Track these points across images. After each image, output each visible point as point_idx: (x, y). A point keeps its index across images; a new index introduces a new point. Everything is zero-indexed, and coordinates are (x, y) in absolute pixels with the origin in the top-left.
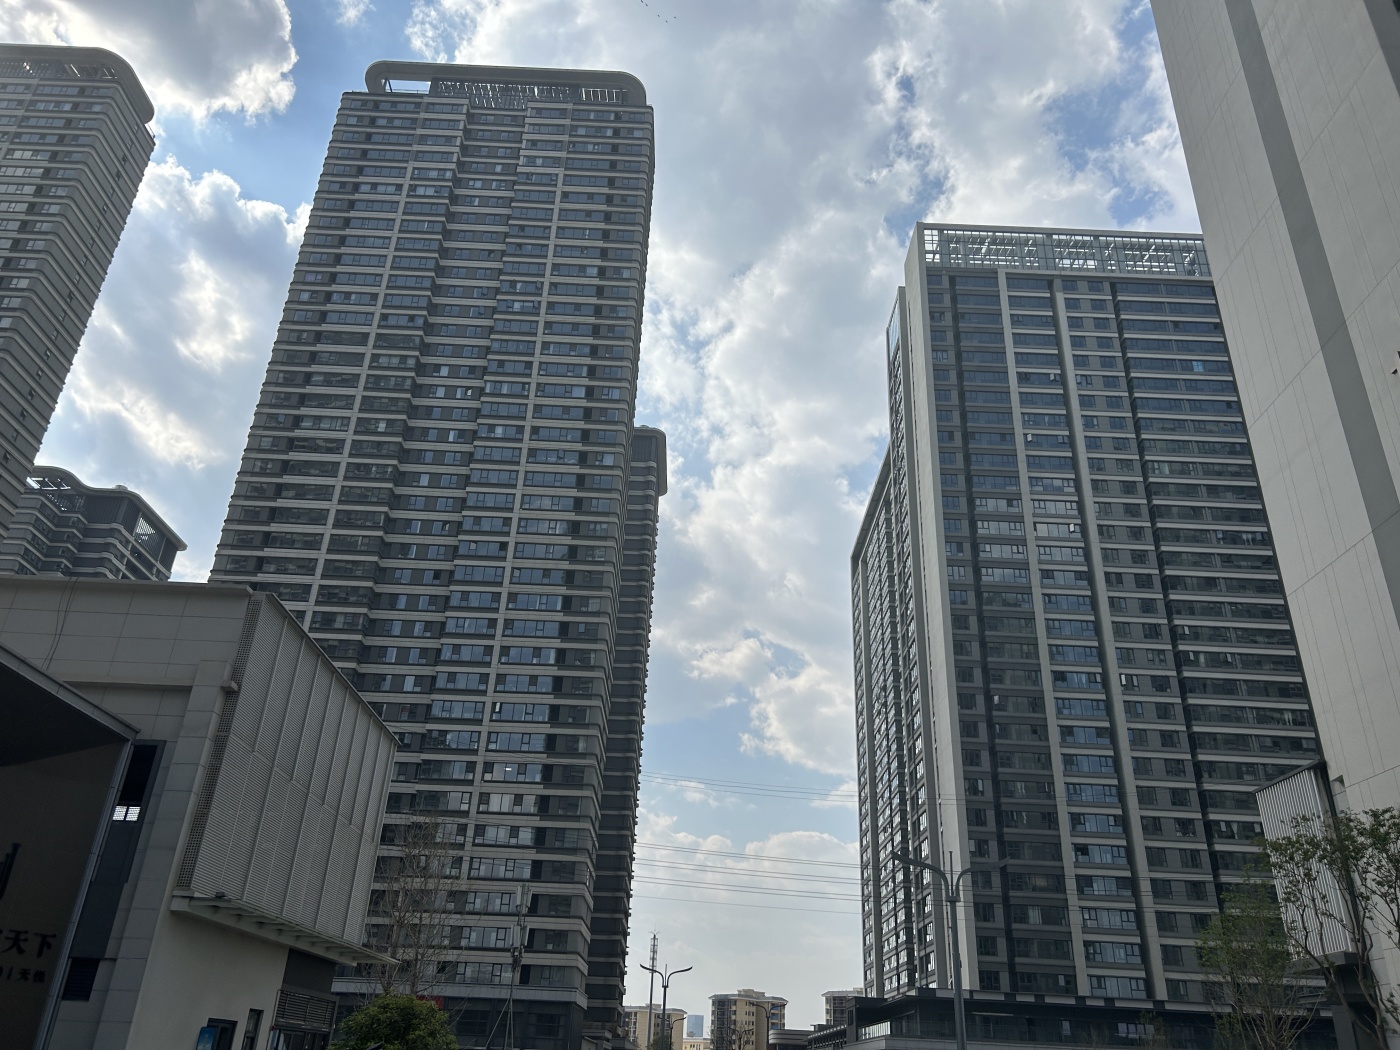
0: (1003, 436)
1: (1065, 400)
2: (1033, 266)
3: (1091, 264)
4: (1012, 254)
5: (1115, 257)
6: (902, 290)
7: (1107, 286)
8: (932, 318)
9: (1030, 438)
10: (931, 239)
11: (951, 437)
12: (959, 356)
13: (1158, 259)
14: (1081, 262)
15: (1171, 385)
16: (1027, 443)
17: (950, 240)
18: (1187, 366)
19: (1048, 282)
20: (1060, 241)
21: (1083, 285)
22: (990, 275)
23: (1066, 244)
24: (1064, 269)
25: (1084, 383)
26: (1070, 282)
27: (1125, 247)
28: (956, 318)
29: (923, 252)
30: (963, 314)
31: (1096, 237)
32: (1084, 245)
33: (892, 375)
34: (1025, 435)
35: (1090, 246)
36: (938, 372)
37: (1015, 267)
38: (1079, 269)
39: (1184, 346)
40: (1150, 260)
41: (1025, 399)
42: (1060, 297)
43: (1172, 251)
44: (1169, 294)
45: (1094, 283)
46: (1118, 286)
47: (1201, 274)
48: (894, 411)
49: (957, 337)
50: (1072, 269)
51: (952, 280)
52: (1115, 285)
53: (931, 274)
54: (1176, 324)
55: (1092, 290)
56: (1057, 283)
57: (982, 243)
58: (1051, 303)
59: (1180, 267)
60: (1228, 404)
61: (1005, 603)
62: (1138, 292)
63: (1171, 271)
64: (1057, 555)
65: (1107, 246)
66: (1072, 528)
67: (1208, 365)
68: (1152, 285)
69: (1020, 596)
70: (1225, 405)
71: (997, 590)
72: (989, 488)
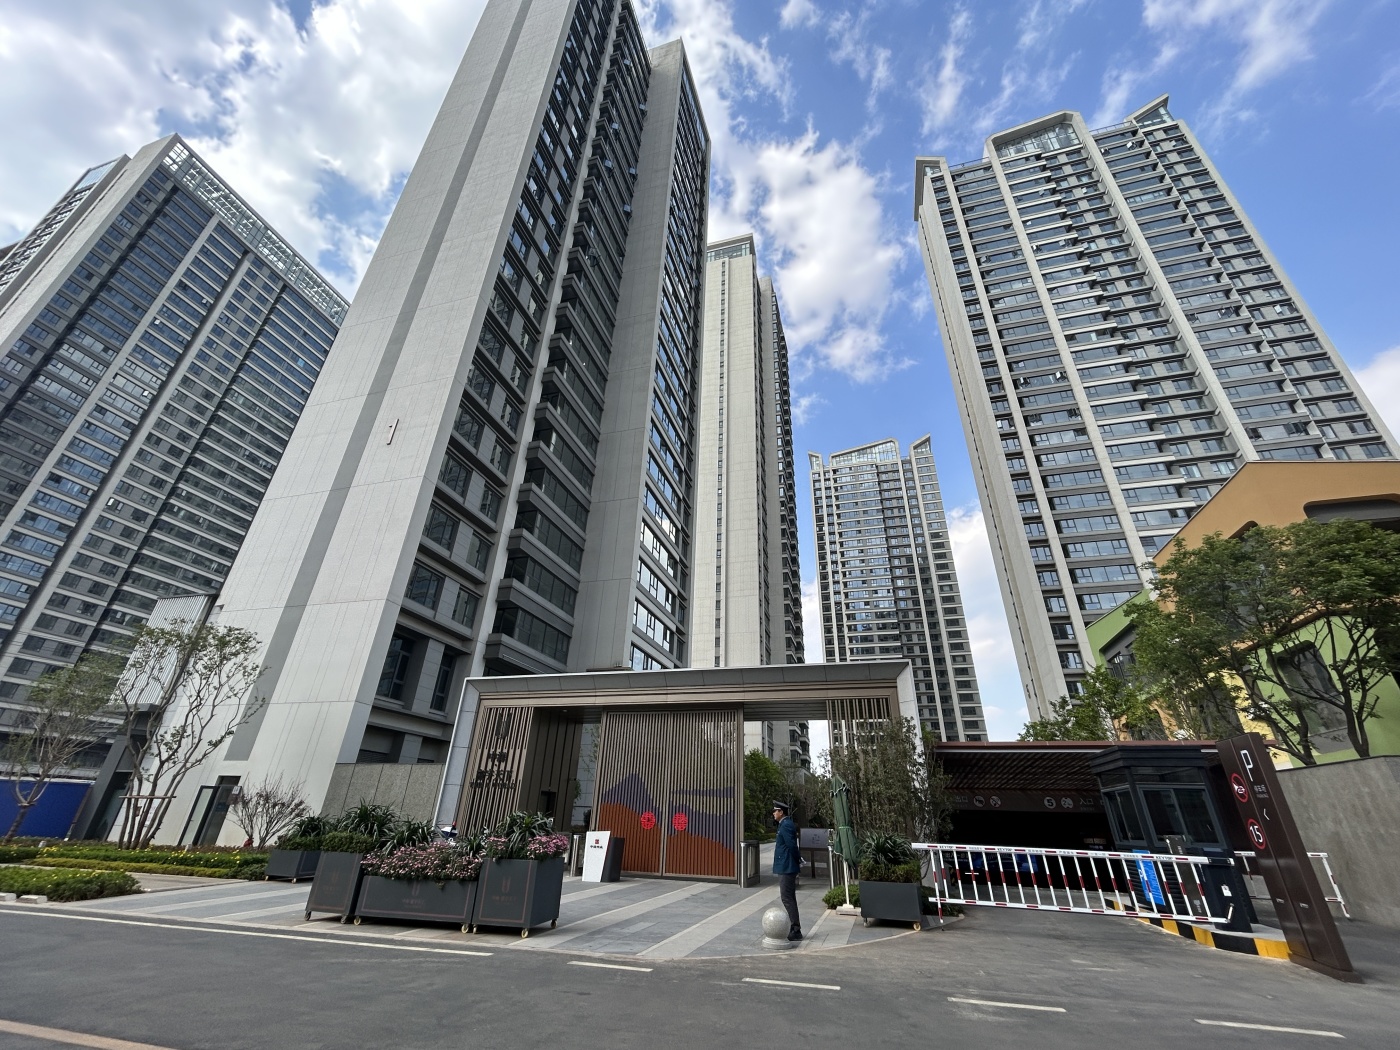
0: (136, 307)
1: (203, 320)
2: (243, 234)
3: (281, 265)
4: (233, 215)
5: (298, 274)
6: (125, 160)
7: (281, 284)
9: (157, 322)
10: (178, 154)
11: (89, 276)
12: (141, 235)
13: (321, 296)
14: (275, 259)
15: (279, 361)
16: (152, 324)
17: (193, 166)
19: (246, 252)
20: (271, 237)
21: (267, 272)
22: (210, 214)
23: (274, 243)
24: (261, 252)
26: (259, 262)
27: (307, 274)
28: (158, 212)
29: (165, 152)
30: (165, 215)
31: (295, 255)
32: (284, 252)
33: (69, 199)
34: (155, 319)
35: (288, 256)
36: (113, 231)
37: (229, 223)
38: (271, 261)
39: (301, 347)
40: (316, 292)
41: (172, 298)
42: (246, 265)
43: (330, 298)
44: (313, 316)
45: (275, 276)
46: (288, 289)
47: (336, 322)
49: (150, 223)
50: (266, 257)
51: (175, 190)
52: (285, 287)
53: (161, 173)
54: (305, 334)
55: (270, 277)
56: (250, 256)
57: (217, 190)
58: (239, 263)
59: (329, 310)
60: (303, 392)
61: (44, 409)
62: (296, 302)
63: (322, 307)
64: (119, 402)
65: (297, 265)
66: (146, 393)
67: (307, 366)
68: (307, 305)
69: (62, 412)
70: (300, 391)
71: (44, 397)
72: (95, 329)
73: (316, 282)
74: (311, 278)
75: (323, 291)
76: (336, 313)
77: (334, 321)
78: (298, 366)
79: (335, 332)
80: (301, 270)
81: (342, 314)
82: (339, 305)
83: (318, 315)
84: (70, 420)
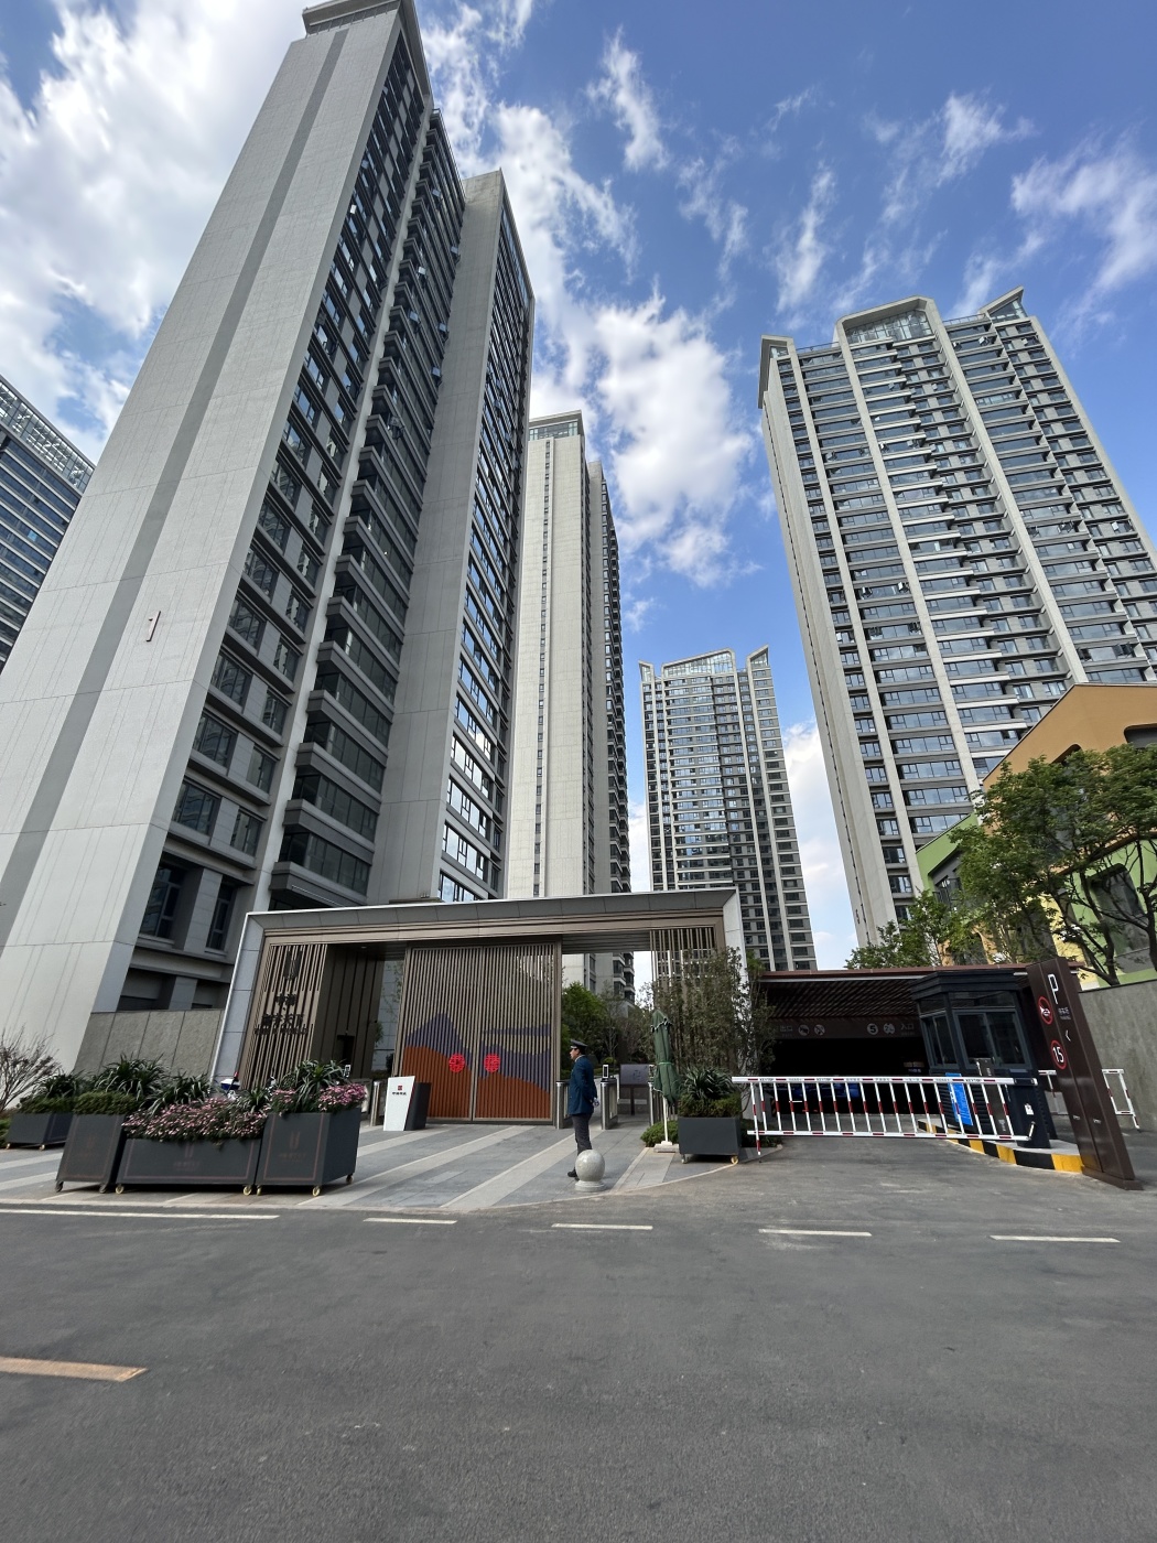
5: (25, 425)
13: (56, 454)
18: (25, 530)
27: (37, 426)
31: (21, 400)
35: (11, 402)
39: (32, 517)
40: (49, 449)
43: (69, 458)
44: (47, 479)
46: (12, 443)
47: (78, 487)
52: (9, 440)
54: (37, 500)
59: (67, 472)
60: (37, 572)
62: (24, 459)
63: (59, 469)
65: (24, 413)
67: (40, 541)
68: (38, 465)
70: (33, 571)
73: (49, 436)
74: (42, 431)
75: (58, 447)
76: (77, 476)
77: (74, 486)
78: (30, 540)
79: (76, 499)
80: (29, 420)
81: (84, 478)
82: (81, 467)
83: (52, 477)
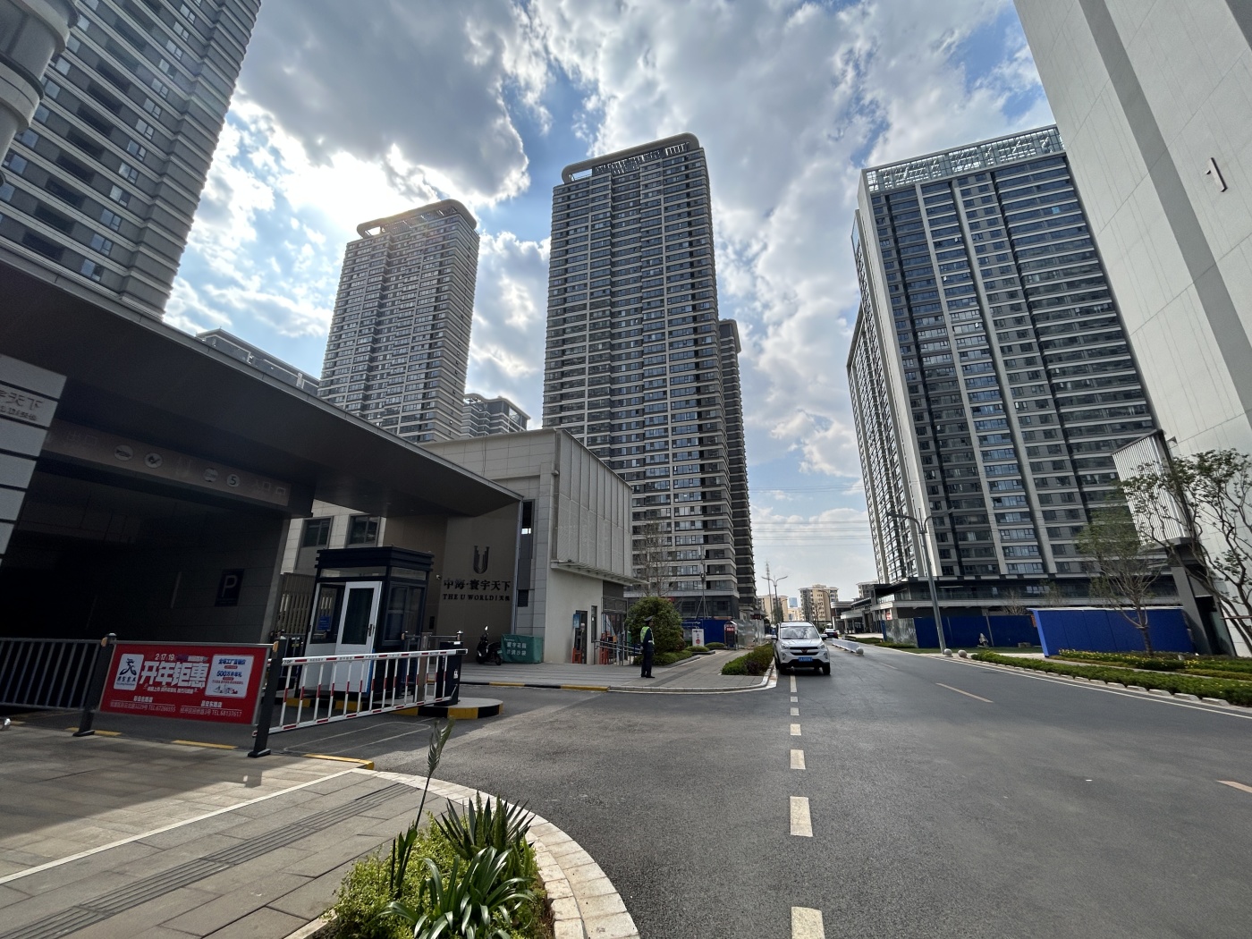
0: (928, 281)
1: (966, 251)
2: (938, 176)
3: (977, 164)
4: (923, 172)
5: (992, 156)
6: (858, 212)
7: (988, 175)
8: (877, 223)
9: (945, 279)
10: (872, 178)
11: (897, 288)
12: (896, 241)
13: (1023, 149)
14: (970, 165)
15: (1037, 226)
16: (944, 282)
17: (883, 175)
18: (1048, 212)
19: (949, 184)
20: (954, 156)
21: (972, 179)
22: (912, 189)
23: (959, 156)
24: (958, 172)
25: (977, 238)
26: (963, 180)
27: (999, 147)
28: (892, 220)
29: (867, 186)
30: (896, 217)
31: (979, 146)
32: (970, 154)
33: (858, 261)
34: (942, 278)
35: (976, 153)
36: (885, 253)
37: (926, 180)
38: (969, 170)
39: (1044, 200)
40: (1017, 150)
41: (940, 257)
42: (957, 191)
43: (1032, 141)
44: (1033, 169)
45: (979, 176)
46: (996, 173)
47: (1054, 150)
48: (861, 281)
49: (894, 230)
50: (964, 171)
51: (887, 198)
52: (993, 174)
53: (874, 198)
54: (1038, 187)
55: (978, 180)
56: (955, 183)
57: (903, 171)
58: (952, 195)
59: (1039, 150)
60: (1079, 229)
61: (939, 375)
62: (1010, 174)
63: (1033, 154)
64: (969, 342)
65: (986, 150)
66: (977, 325)
67: (1063, 209)
68: (1019, 167)
69: (948, 370)
70: (1077, 230)
71: (933, 368)
72: (922, 313)
73: (1010, 143)
74: (1004, 146)
75: (1021, 144)
76: (1047, 145)
77: (1051, 153)
78: (1055, 216)
80: (992, 150)
81: (1053, 139)
82: (1044, 137)
83: (1034, 164)
84: (955, 371)
